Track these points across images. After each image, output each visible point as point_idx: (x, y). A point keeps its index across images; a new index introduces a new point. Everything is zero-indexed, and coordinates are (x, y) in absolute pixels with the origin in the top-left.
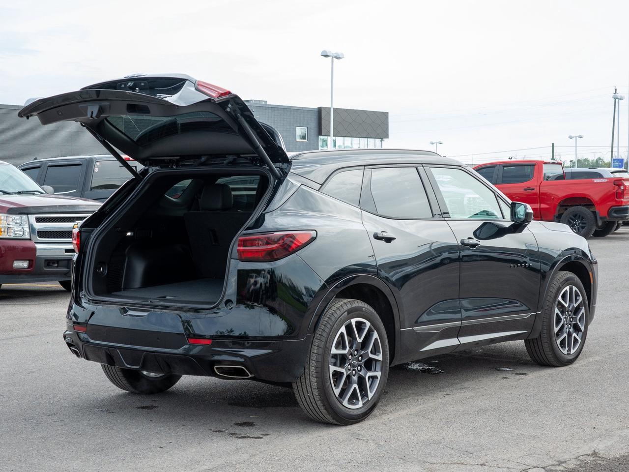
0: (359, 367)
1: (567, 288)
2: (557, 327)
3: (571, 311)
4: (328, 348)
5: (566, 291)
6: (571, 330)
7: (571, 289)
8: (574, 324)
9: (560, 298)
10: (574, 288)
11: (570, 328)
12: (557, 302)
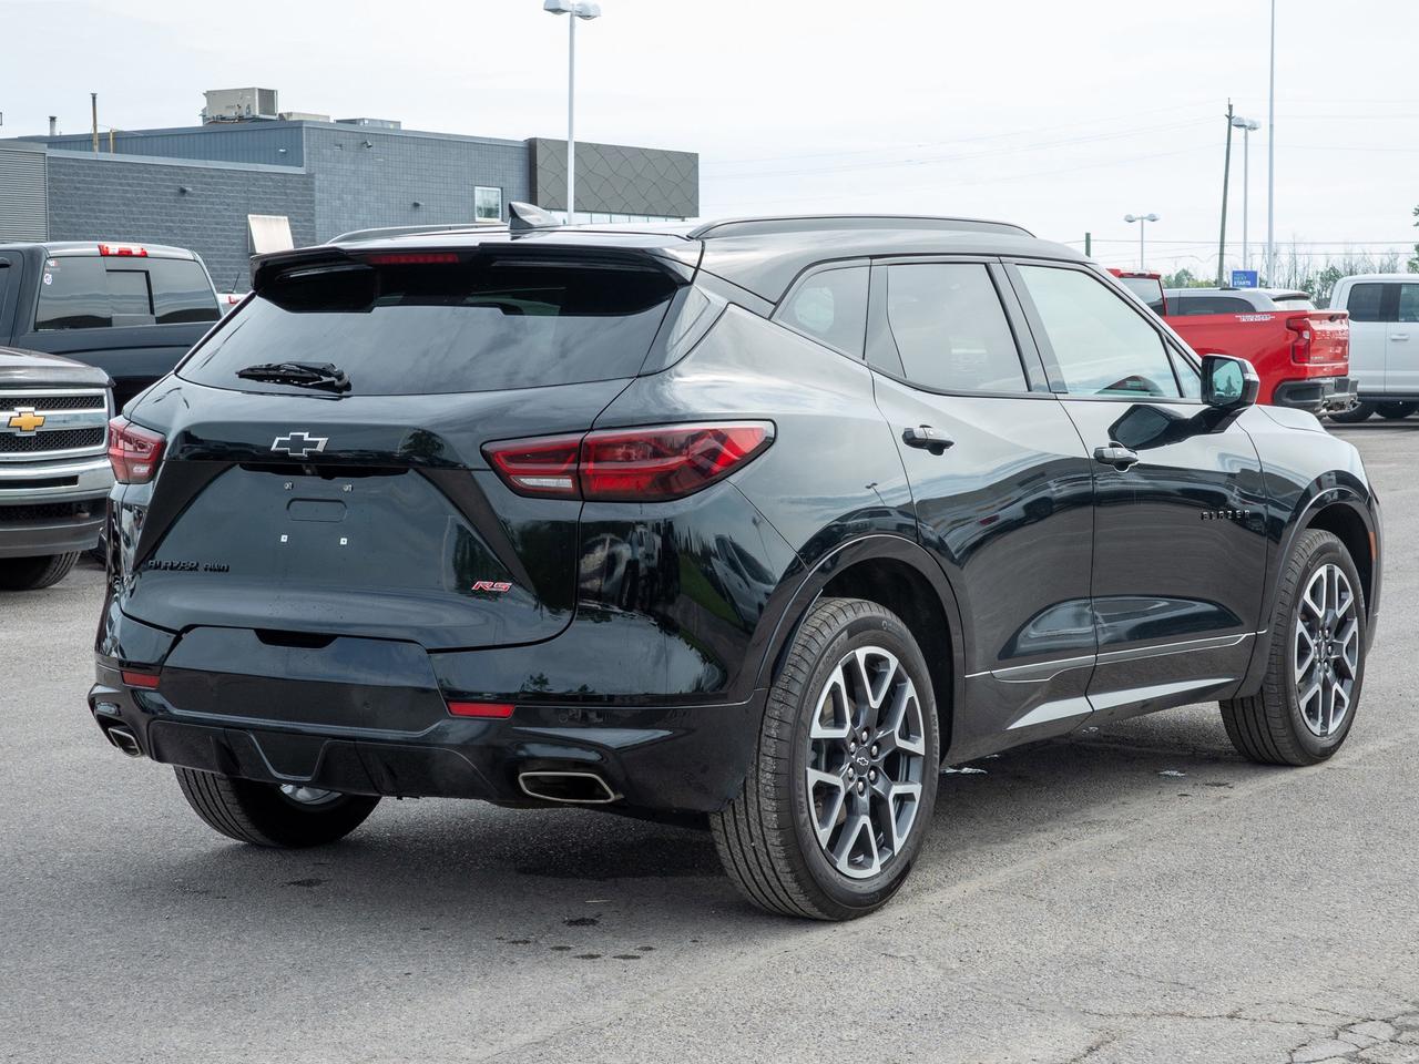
0: (872, 773)
1: (1322, 571)
2: (1299, 668)
3: (1329, 629)
4: (803, 724)
5: (1321, 577)
6: (1330, 674)
7: (1330, 573)
8: (1336, 661)
9: (1307, 597)
10: (1338, 572)
11: (1327, 671)
12: (1300, 606)
